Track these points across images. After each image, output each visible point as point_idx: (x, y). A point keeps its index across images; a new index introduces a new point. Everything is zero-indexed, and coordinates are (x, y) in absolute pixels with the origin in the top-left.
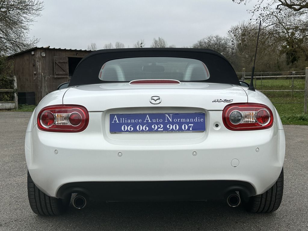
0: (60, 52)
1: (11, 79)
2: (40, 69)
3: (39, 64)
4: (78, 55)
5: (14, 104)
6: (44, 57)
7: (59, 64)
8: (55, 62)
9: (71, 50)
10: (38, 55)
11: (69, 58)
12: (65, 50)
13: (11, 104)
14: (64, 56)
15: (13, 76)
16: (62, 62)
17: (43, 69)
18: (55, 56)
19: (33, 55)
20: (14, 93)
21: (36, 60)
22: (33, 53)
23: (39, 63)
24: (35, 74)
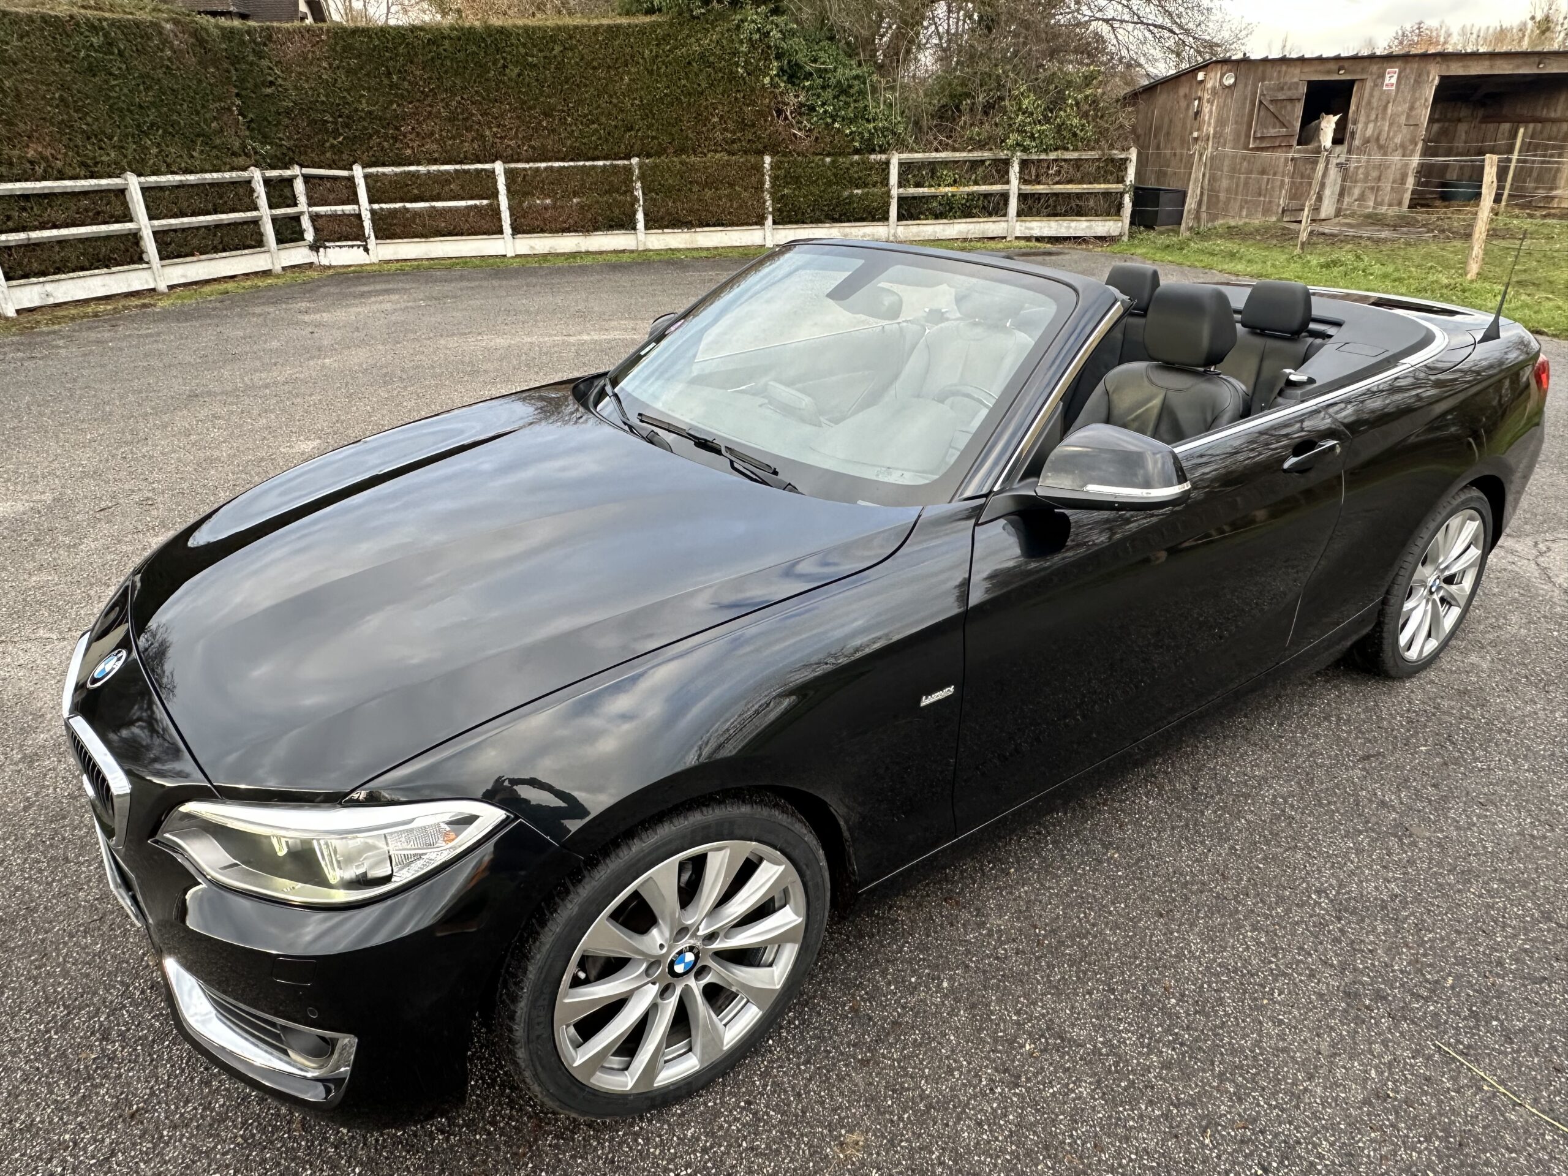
0: (1284, 68)
1: (1122, 156)
2: (1209, 124)
3: (1210, 112)
4: (1342, 72)
5: (1120, 224)
6: (1229, 87)
7: (1271, 107)
8: (1261, 102)
9: (1320, 59)
10: (1212, 80)
11: (1309, 82)
12: (1302, 60)
13: (1111, 223)
14: (1296, 80)
15: (1128, 149)
16: (1283, 97)
17: (1221, 122)
18: (1263, 79)
19: (1202, 82)
20: (1122, 194)
21: (1206, 96)
22: (1201, 76)
23: (1212, 105)
24: (1196, 139)
